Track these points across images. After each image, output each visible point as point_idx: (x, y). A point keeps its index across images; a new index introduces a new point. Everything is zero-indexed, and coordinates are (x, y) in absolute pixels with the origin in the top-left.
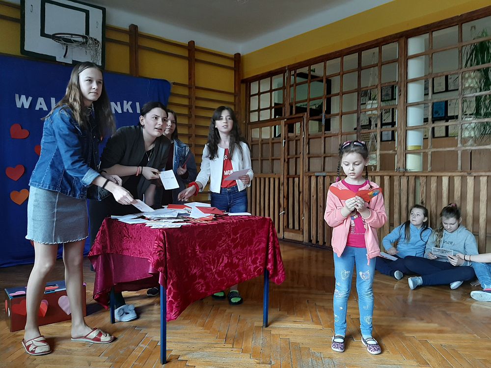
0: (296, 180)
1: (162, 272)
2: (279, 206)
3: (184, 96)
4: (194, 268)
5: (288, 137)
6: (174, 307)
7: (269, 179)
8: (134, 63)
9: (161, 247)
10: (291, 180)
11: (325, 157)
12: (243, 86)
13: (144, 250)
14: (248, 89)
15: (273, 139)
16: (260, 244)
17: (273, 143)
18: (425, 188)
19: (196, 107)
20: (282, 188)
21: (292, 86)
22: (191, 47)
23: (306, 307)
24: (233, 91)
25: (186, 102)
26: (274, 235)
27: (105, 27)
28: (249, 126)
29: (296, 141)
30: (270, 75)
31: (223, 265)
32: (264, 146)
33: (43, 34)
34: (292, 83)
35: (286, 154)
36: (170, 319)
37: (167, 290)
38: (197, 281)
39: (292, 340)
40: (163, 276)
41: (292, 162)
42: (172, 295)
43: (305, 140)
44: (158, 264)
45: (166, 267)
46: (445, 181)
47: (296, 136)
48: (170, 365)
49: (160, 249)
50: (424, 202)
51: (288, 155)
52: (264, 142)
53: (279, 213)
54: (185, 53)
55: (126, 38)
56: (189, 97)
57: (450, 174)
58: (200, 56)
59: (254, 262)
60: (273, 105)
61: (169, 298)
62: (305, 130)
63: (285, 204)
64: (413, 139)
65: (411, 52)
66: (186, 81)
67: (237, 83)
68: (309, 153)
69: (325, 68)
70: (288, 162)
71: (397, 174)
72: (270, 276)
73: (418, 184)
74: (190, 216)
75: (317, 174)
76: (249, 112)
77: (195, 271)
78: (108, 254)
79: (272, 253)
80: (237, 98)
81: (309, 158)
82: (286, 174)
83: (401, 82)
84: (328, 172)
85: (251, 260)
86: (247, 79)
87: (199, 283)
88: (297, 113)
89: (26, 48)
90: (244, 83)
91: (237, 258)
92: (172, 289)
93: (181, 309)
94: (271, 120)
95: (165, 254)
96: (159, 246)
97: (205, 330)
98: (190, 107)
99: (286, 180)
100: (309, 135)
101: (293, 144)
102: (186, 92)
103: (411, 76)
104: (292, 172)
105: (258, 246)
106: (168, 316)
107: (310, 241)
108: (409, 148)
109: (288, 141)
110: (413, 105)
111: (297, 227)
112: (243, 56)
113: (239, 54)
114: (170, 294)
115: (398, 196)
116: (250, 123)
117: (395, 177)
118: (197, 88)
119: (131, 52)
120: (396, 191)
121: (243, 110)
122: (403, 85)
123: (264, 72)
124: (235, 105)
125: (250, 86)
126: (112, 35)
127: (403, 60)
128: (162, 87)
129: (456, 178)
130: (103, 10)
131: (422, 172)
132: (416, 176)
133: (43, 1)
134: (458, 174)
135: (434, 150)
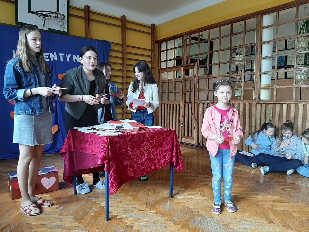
0: (190, 105)
1: (106, 164)
2: (179, 122)
3: (118, 51)
4: (127, 161)
5: (185, 78)
6: (114, 185)
7: (173, 105)
8: (88, 29)
9: (106, 148)
10: (187, 105)
11: (208, 91)
12: (157, 45)
13: (95, 149)
14: (160, 47)
15: (175, 79)
16: (168, 146)
17: (175, 82)
18: (272, 111)
19: (127, 59)
20: (181, 110)
21: (188, 45)
22: (123, 19)
23: (197, 185)
24: (150, 48)
25: (120, 55)
26: (177, 141)
27: (69, 7)
28: (161, 71)
29: (191, 80)
30: (174, 38)
31: (144, 159)
32: (170, 84)
33: (30, 11)
34: (188, 43)
35: (184, 89)
36: (112, 193)
37: (110, 175)
38: (128, 169)
39: (188, 206)
40: (107, 167)
41: (188, 94)
42: (113, 178)
43: (196, 80)
44: (104, 159)
45: (109, 161)
46: (285, 106)
47: (191, 78)
48: (111, 221)
49: (105, 149)
50: (271, 120)
51: (185, 89)
52: (170, 81)
53: (179, 126)
54: (119, 23)
55: (82, 14)
56: (122, 52)
57: (288, 102)
58: (129, 26)
59: (164, 157)
60: (176, 58)
61: (111, 180)
62: (196, 74)
63: (183, 120)
64: (265, 80)
65: (265, 24)
66: (120, 42)
67: (152, 43)
68: (198, 89)
69: (209, 34)
70: (185, 94)
71: (254, 102)
72: (174, 166)
73: (267, 109)
74: (124, 128)
75: (203, 102)
76: (160, 62)
77: (127, 163)
78: (72, 151)
79: (175, 152)
80: (153, 53)
81: (198, 92)
82: (183, 101)
83: (258, 43)
85: (162, 156)
86: (159, 40)
87: (129, 170)
88: (191, 63)
89: (19, 20)
90: (157, 43)
91: (154, 155)
92: (113, 174)
93: (118, 187)
94: (174, 67)
95: (109, 152)
96: (104, 147)
97: (133, 199)
98: (123, 59)
99: (183, 106)
100: (198, 77)
101: (188, 83)
102: (119, 48)
103: (265, 39)
104: (188, 100)
105: (167, 147)
106: (110, 191)
107: (199, 144)
108: (262, 85)
109: (185, 81)
110: (265, 58)
111: (190, 135)
112: (157, 26)
113: (154, 24)
114: (111, 177)
115: (255, 116)
116: (161, 69)
117: (253, 104)
118: (127, 46)
119: (85, 23)
120: (254, 113)
121: (157, 61)
122: (259, 45)
123: (170, 36)
124: (151, 57)
125: (161, 45)
126: (74, 12)
127: (259, 29)
128: (105, 46)
129: (292, 105)
131: (270, 101)
132: (266, 103)
134: (293, 102)
135: (278, 87)
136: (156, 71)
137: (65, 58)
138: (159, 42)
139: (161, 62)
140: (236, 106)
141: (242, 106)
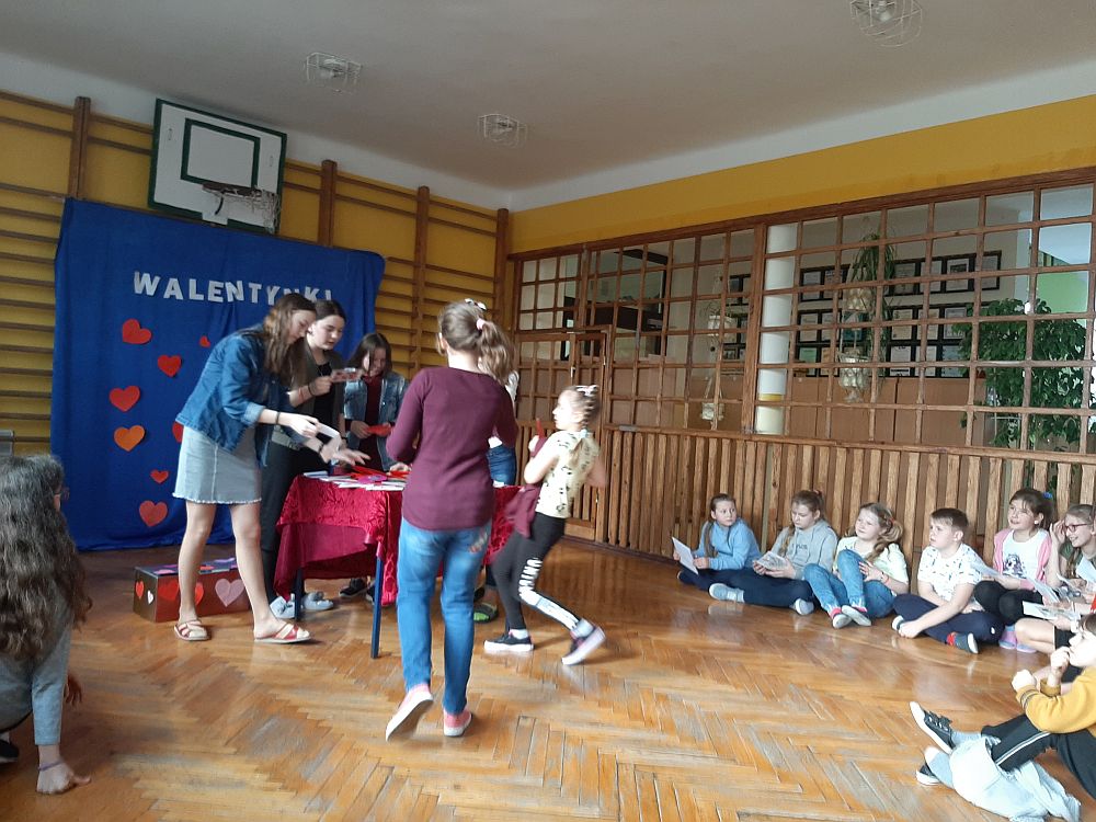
1: (380, 543)
3: (405, 281)
5: (581, 363)
8: (326, 222)
9: (382, 512)
11: (636, 402)
12: (510, 265)
13: (356, 516)
14: (519, 271)
15: (556, 363)
17: (555, 371)
18: (779, 461)
19: (426, 300)
21: (592, 277)
22: (423, 196)
24: (491, 274)
25: (407, 290)
27: (284, 164)
28: (517, 337)
29: (593, 369)
30: (557, 253)
32: (541, 373)
33: (184, 176)
34: (592, 272)
43: (607, 370)
44: (377, 532)
45: (386, 537)
47: (594, 362)
48: (381, 660)
49: (380, 514)
52: (541, 366)
54: (411, 206)
55: (316, 183)
56: (413, 283)
57: (813, 442)
58: (436, 213)
60: (561, 304)
62: (608, 354)
64: (769, 384)
65: (774, 247)
66: (409, 255)
67: (499, 259)
68: (612, 393)
71: (741, 437)
73: (770, 453)
75: (623, 429)
76: (518, 311)
80: (498, 287)
81: (612, 401)
83: (754, 293)
84: (641, 427)
86: (518, 254)
88: (596, 323)
89: (157, 199)
90: (512, 262)
94: (554, 330)
95: (386, 521)
96: (379, 511)
98: (414, 300)
100: (614, 362)
101: (587, 375)
102: (407, 273)
103: (771, 283)
107: (606, 539)
108: (761, 399)
109: (581, 369)
110: (770, 330)
111: (586, 515)
112: (512, 215)
113: (506, 210)
114: (389, 569)
115: (741, 472)
116: (519, 331)
117: (738, 442)
118: (428, 266)
119: (322, 204)
120: (739, 464)
121: (508, 308)
122: (756, 299)
123: (547, 246)
124: (494, 299)
125: (522, 267)
126: (293, 177)
127: (759, 260)
128: (370, 266)
129: (822, 449)
130: (284, 137)
131: (776, 436)
132: (768, 442)
133: (189, 123)
134: (826, 442)
135: (794, 403)
137: (262, 295)
138: (519, 260)
139: (520, 312)
140: (700, 443)
141: (713, 444)
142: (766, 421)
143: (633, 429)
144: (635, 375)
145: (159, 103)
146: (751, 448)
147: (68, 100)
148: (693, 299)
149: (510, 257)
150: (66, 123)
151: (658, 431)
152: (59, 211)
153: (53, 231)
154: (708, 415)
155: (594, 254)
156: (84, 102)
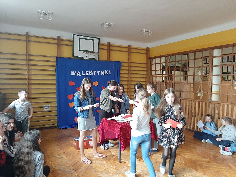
1: (120, 138)
3: (126, 66)
5: (167, 82)
6: (123, 147)
8: (109, 56)
9: (120, 131)
11: (181, 92)
12: (150, 60)
13: (115, 130)
14: (151, 61)
17: (161, 84)
18: (218, 108)
19: (131, 70)
22: (129, 47)
24: (145, 63)
25: (127, 68)
27: (99, 44)
28: (152, 76)
29: (170, 84)
30: (160, 57)
33: (79, 50)
34: (169, 61)
36: (122, 151)
42: (122, 144)
43: (173, 84)
44: (119, 135)
45: (121, 136)
46: (226, 106)
48: (121, 163)
50: (218, 113)
54: (127, 50)
55: (106, 47)
56: (128, 66)
57: (227, 104)
58: (132, 50)
60: (162, 68)
62: (173, 80)
64: (215, 89)
65: (214, 55)
66: (127, 61)
67: (147, 59)
69: (182, 57)
71: (208, 101)
73: (216, 106)
78: (104, 130)
80: (147, 65)
83: (210, 66)
84: (182, 98)
86: (151, 57)
89: (74, 55)
90: (150, 59)
92: (122, 142)
93: (125, 148)
94: (160, 75)
95: (121, 133)
98: (128, 70)
100: (175, 82)
102: (126, 64)
103: (214, 64)
108: (213, 92)
109: (167, 84)
110: (215, 75)
112: (150, 48)
113: (148, 48)
115: (208, 110)
116: (152, 75)
117: (207, 103)
118: (131, 63)
119: (108, 52)
120: (207, 108)
121: (149, 69)
122: (211, 68)
123: (158, 56)
124: (146, 68)
125: (152, 60)
126: (102, 47)
127: (211, 58)
128: (118, 64)
129: (229, 106)
130: (99, 39)
131: (217, 102)
132: (215, 103)
133: (80, 38)
134: (230, 104)
135: (222, 94)
136: (149, 76)
137: (96, 73)
138: (151, 59)
139: (152, 70)
140: (197, 103)
141: (201, 103)
142: (214, 98)
143: (180, 99)
144: (180, 86)
145: (73, 35)
146: (211, 104)
147: (56, 37)
148: (194, 68)
149: (149, 58)
150: (56, 42)
151: (186, 99)
152: (55, 60)
153: (55, 64)
154: (199, 95)
155: (169, 57)
156: (59, 37)
